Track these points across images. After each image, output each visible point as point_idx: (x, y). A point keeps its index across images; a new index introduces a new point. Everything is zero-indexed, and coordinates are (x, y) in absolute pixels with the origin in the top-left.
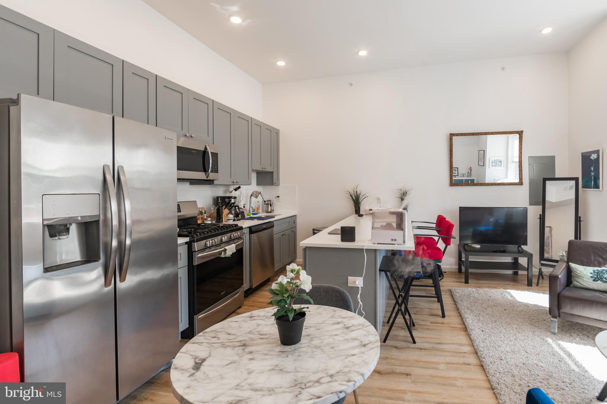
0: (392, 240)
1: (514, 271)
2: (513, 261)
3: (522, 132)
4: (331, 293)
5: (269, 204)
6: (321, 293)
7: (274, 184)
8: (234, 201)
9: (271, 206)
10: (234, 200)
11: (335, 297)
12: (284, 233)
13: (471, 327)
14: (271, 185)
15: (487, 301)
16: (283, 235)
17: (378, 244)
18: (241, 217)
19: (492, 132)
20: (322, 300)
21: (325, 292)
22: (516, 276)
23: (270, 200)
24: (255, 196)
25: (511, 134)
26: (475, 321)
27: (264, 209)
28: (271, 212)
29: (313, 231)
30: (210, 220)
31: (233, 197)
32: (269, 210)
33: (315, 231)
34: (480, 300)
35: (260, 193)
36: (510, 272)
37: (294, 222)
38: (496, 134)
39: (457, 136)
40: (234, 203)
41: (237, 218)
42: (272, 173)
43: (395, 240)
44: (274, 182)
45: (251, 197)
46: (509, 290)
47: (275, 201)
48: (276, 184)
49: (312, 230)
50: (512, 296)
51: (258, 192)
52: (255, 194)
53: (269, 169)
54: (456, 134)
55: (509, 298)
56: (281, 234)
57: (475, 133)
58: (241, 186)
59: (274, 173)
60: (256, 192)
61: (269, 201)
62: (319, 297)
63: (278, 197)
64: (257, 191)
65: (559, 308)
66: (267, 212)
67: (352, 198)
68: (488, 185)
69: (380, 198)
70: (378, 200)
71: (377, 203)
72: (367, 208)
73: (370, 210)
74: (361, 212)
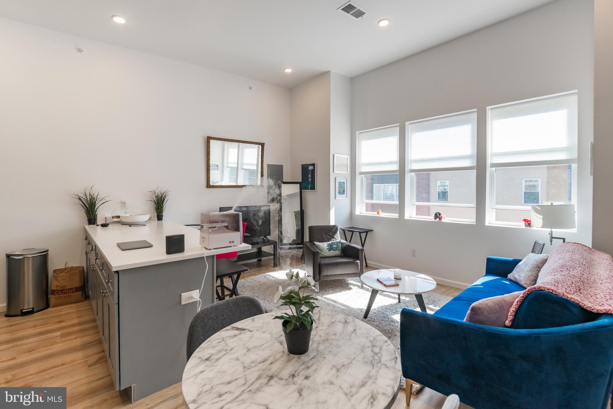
0: (230, 242)
1: (258, 259)
2: (257, 251)
3: (264, 143)
4: (241, 304)
6: (231, 307)
11: (247, 306)
13: (269, 308)
15: (260, 286)
17: (214, 249)
19: (243, 141)
20: (234, 315)
21: (235, 305)
22: (260, 262)
25: (256, 144)
26: (267, 303)
29: (8, 257)
33: (13, 257)
34: (255, 286)
36: (255, 260)
38: (246, 143)
39: (214, 140)
43: (233, 242)
46: (268, 274)
49: (5, 256)
50: (273, 277)
54: (213, 138)
55: (272, 279)
57: (229, 139)
62: (230, 314)
65: (320, 273)
68: (239, 187)
69: (125, 202)
70: (122, 204)
71: (121, 209)
72: (109, 215)
73: (113, 218)
74: (100, 221)
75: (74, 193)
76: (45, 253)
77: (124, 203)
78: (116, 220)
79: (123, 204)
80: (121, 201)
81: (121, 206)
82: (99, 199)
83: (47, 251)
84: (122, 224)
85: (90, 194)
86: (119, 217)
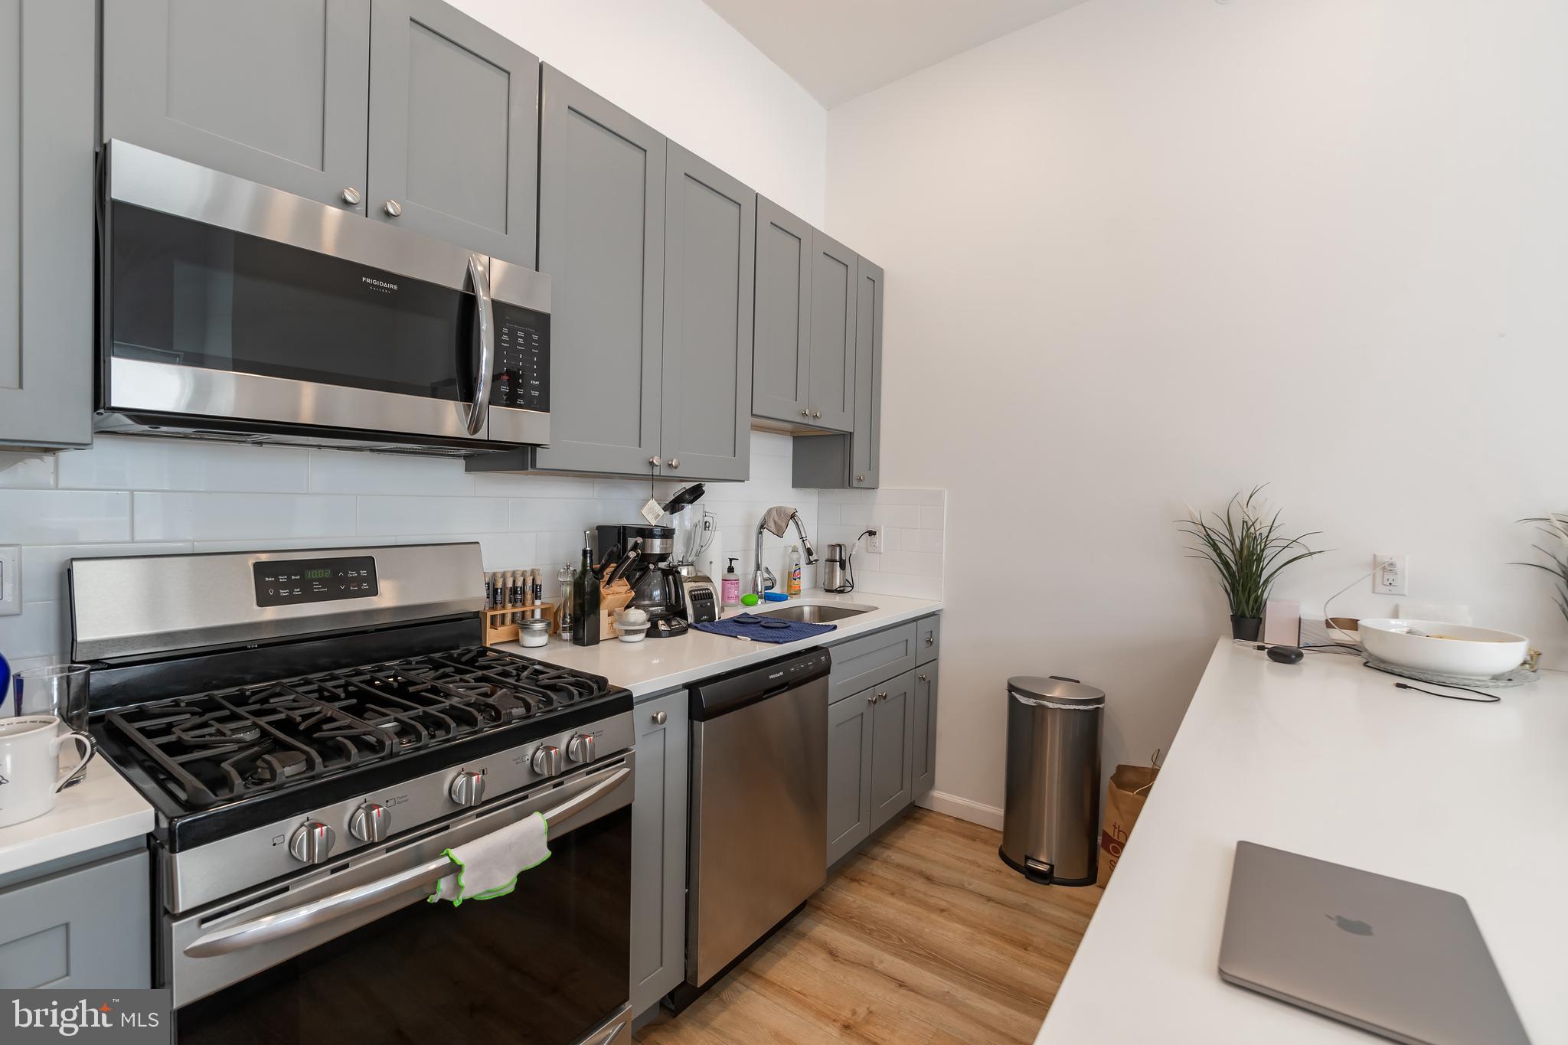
5: (838, 558)
7: (855, 483)
8: (662, 548)
9: (843, 567)
10: (662, 544)
12: (881, 690)
14: (842, 486)
16: (875, 702)
18: (697, 619)
23: (840, 546)
24: (773, 528)
27: (821, 580)
28: (842, 592)
29: (1010, 691)
30: (541, 632)
31: (657, 531)
32: (838, 583)
33: (1018, 696)
35: (793, 516)
37: (930, 642)
40: (663, 557)
41: (668, 622)
42: (845, 438)
44: (856, 473)
45: (761, 533)
47: (857, 548)
48: (863, 485)
49: (1006, 686)
51: (785, 513)
52: (777, 522)
53: (833, 420)
56: (868, 695)
58: (707, 487)
59: (855, 436)
60: (780, 511)
61: (838, 549)
63: (872, 533)
64: (780, 508)
66: (828, 591)
67: (1220, 554)
69: (1391, 564)
70: (1379, 574)
71: (1374, 592)
72: (1313, 611)
73: (1330, 624)
74: (1276, 633)
75: (1191, 514)
76: (1091, 707)
77: (1389, 568)
78: (1339, 635)
79: (1384, 571)
80: (1375, 556)
81: (1370, 578)
82: (1274, 543)
83: (1100, 700)
84: (1365, 664)
85: (1244, 522)
86: (1353, 624)
